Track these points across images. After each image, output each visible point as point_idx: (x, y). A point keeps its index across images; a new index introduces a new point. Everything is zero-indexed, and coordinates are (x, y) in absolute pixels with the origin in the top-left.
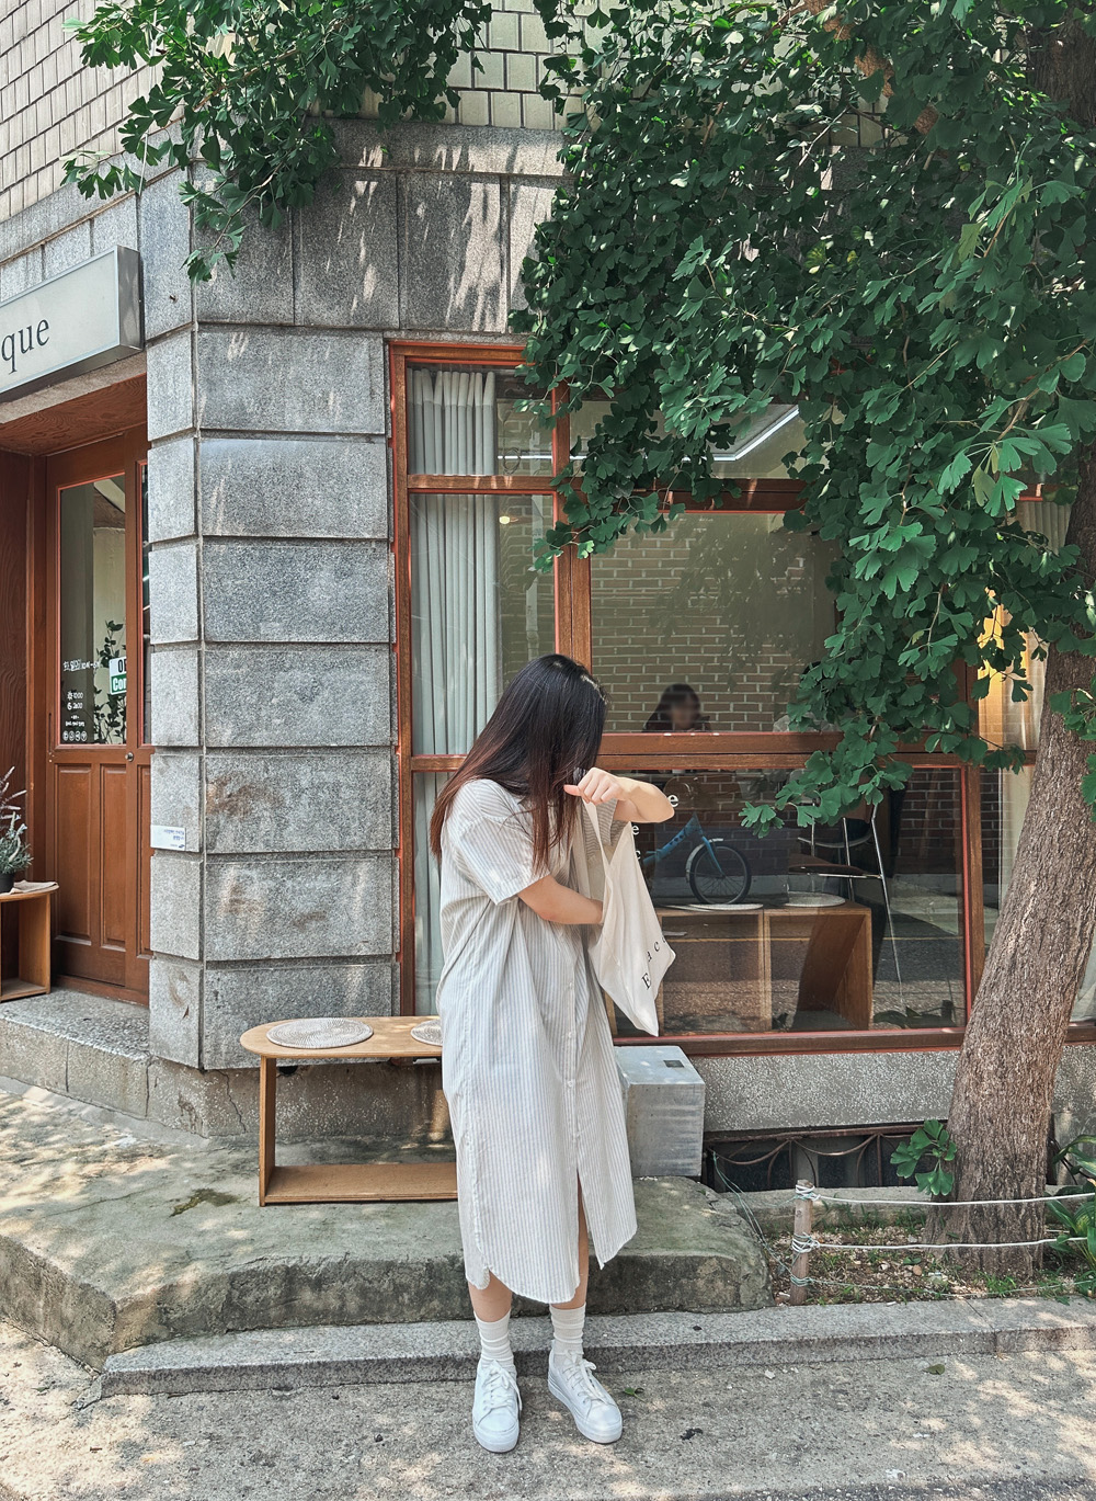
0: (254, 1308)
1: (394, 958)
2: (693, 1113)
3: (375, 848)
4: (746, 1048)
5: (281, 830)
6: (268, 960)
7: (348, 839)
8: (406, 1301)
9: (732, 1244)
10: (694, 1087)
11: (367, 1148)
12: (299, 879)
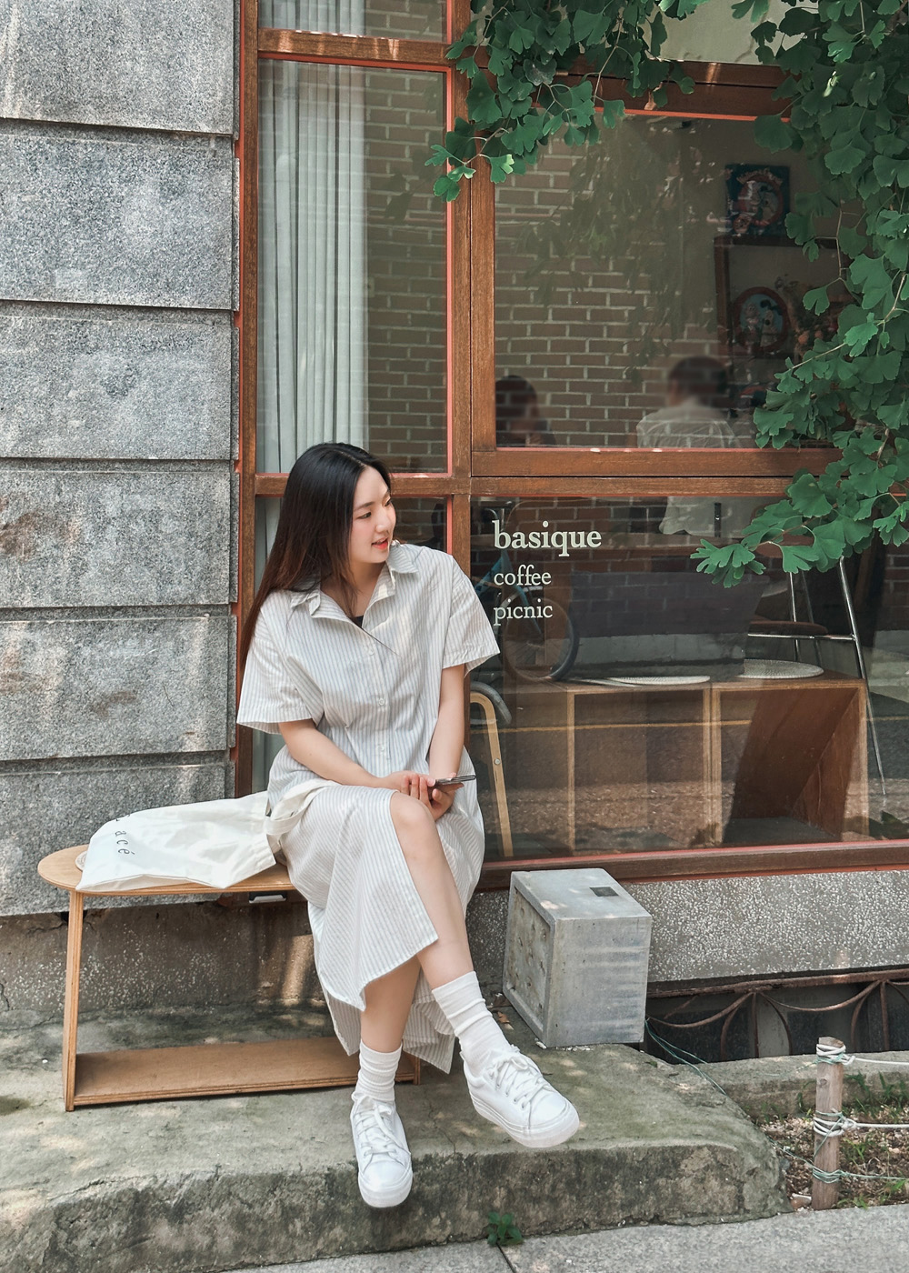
0: (89, 1255)
1: (228, 755)
2: (635, 957)
3: (205, 602)
4: (690, 869)
5: (76, 576)
6: (53, 761)
7: (169, 590)
8: (299, 1231)
9: (724, 1130)
10: (638, 921)
11: (186, 1023)
12: (101, 645)
